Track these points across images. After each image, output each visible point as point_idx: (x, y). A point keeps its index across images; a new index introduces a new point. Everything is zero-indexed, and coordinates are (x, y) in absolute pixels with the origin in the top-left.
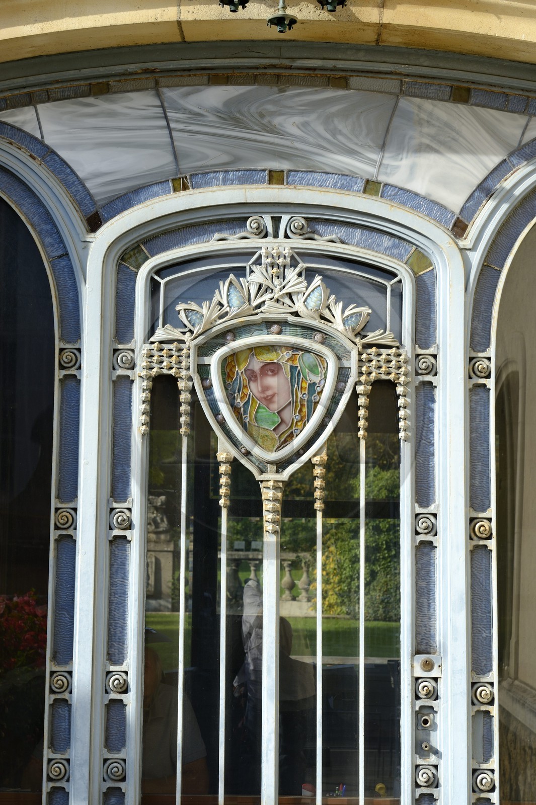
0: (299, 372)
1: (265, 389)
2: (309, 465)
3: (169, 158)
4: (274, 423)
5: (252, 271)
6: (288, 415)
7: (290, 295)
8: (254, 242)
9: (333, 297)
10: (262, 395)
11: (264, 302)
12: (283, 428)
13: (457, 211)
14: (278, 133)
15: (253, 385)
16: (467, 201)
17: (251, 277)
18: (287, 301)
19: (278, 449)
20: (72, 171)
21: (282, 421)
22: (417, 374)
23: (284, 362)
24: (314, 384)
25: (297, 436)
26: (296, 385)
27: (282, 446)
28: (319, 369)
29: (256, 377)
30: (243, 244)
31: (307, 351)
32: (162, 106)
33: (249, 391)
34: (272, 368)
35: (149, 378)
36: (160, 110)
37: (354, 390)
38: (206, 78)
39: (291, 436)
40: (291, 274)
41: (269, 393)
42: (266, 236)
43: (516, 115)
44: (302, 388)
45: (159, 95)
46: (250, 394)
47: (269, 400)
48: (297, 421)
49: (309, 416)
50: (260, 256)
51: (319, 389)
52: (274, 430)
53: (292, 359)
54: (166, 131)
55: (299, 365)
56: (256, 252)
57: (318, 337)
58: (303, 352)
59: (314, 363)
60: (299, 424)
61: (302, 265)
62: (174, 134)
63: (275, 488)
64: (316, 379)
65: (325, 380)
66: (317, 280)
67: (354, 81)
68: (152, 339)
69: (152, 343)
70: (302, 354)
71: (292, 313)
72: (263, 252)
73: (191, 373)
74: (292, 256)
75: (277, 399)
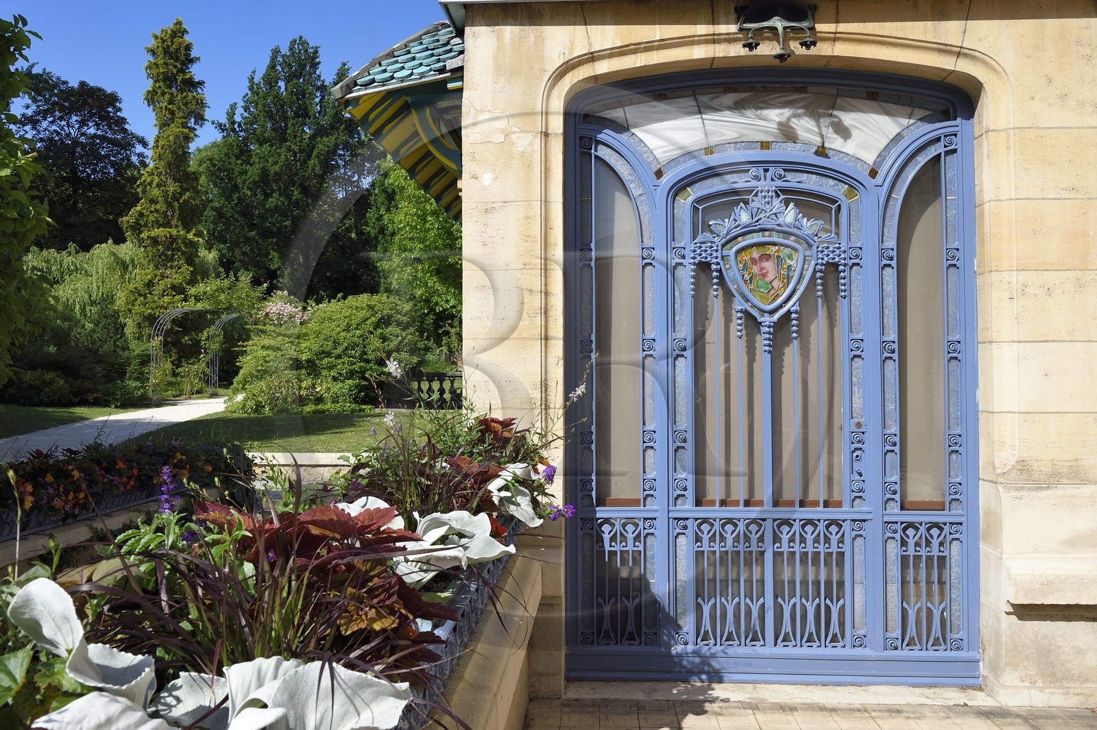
0: (782, 259)
1: (762, 269)
2: (789, 312)
3: (703, 136)
4: (767, 289)
5: (753, 201)
6: (776, 284)
7: (775, 214)
8: (754, 183)
9: (801, 215)
10: (760, 273)
11: (760, 219)
12: (773, 292)
13: (871, 163)
14: (765, 120)
15: (754, 267)
16: (878, 157)
17: (752, 205)
18: (774, 217)
19: (770, 304)
20: (645, 145)
21: (772, 287)
22: (851, 259)
23: (772, 253)
24: (791, 266)
25: (781, 296)
26: (780, 267)
27: (773, 302)
28: (794, 257)
29: (756, 262)
30: (748, 185)
31: (787, 246)
32: (698, 106)
33: (752, 270)
34: (767, 257)
35: (694, 264)
36: (697, 108)
37: (814, 269)
38: (722, 89)
39: (778, 296)
40: (776, 202)
41: (764, 271)
42: (759, 180)
43: (905, 107)
45: (696, 100)
46: (753, 272)
47: (764, 275)
48: (780, 288)
49: (788, 285)
50: (757, 191)
51: (794, 269)
52: (768, 292)
53: (778, 251)
54: (701, 120)
55: (781, 255)
56: (755, 189)
57: (793, 238)
59: (791, 254)
60: (782, 289)
61: (782, 197)
62: (705, 121)
63: (769, 327)
64: (791, 263)
65: (797, 264)
66: (791, 205)
67: (810, 89)
68: (695, 241)
69: (695, 243)
70: (783, 248)
71: (778, 225)
72: (760, 188)
73: (719, 260)
74: (776, 192)
75: (769, 275)
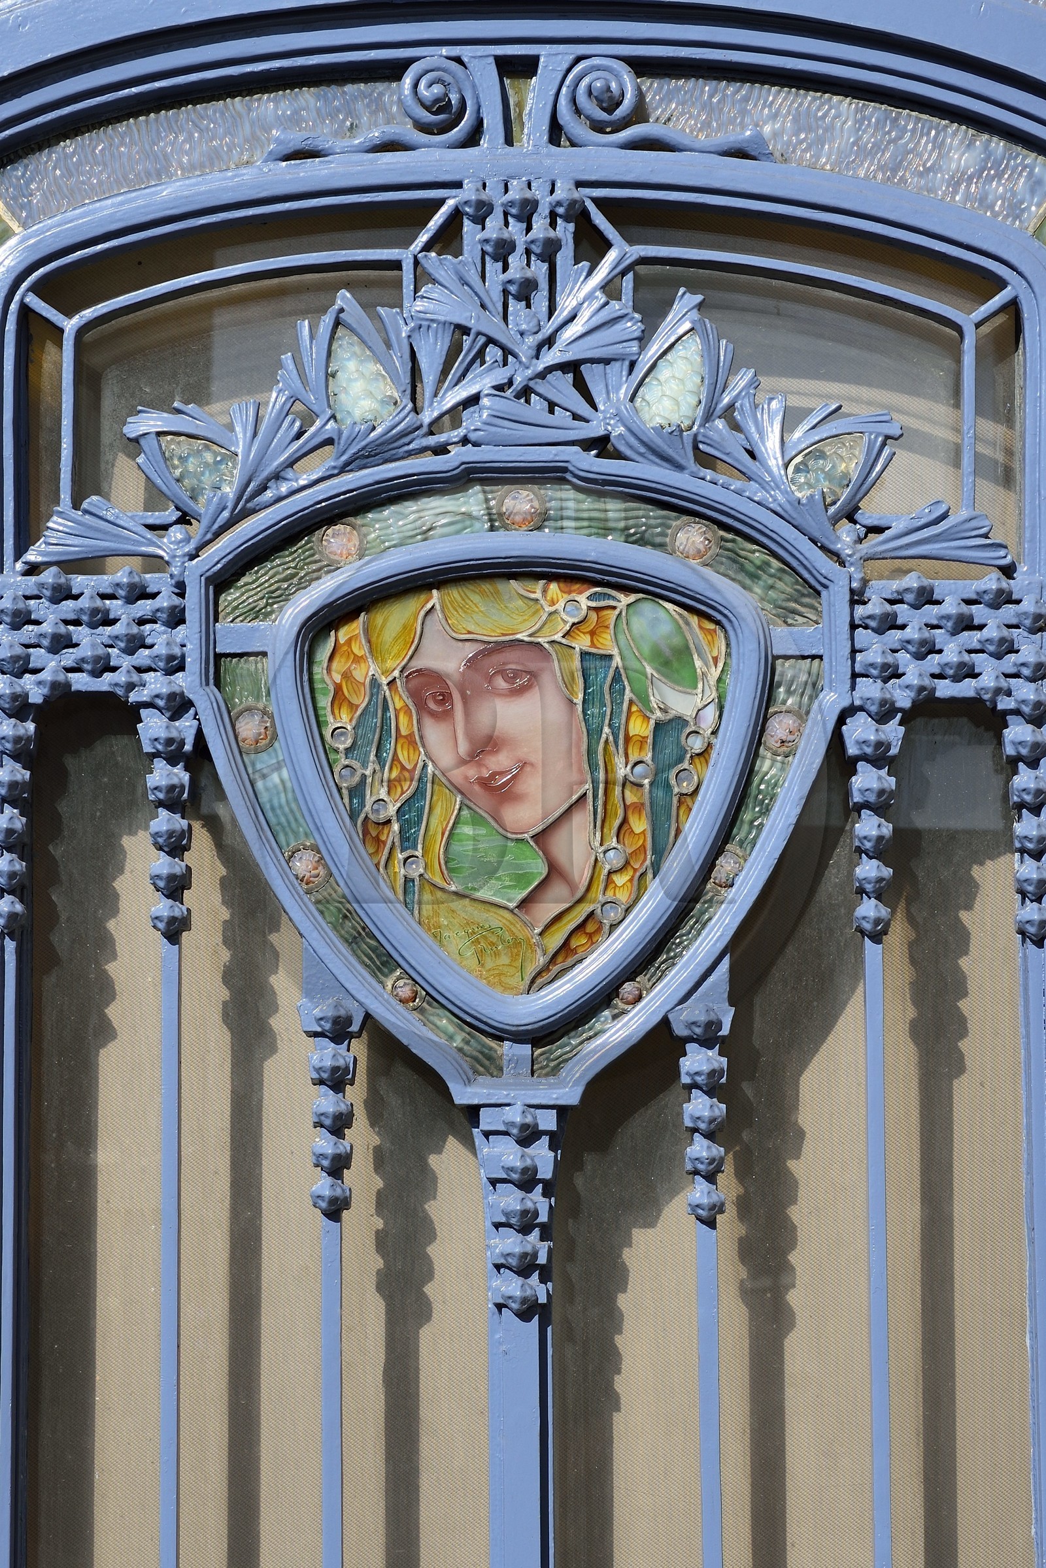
0: (617, 678)
1: (484, 745)
2: (663, 1042)
4: (520, 879)
5: (422, 277)
7: (572, 367)
8: (431, 159)
9: (746, 374)
10: (472, 772)
11: (474, 400)
12: (556, 900)
15: (435, 733)
17: (420, 305)
18: (562, 387)
19: (539, 981)
21: (555, 871)
23: (558, 637)
24: (680, 721)
25: (613, 927)
26: (606, 730)
27: (555, 969)
28: (698, 663)
29: (445, 698)
30: (391, 167)
33: (423, 757)
34: (513, 662)
35: (21, 707)
37: (837, 740)
39: (589, 928)
42: (474, 137)
44: (627, 739)
46: (425, 766)
47: (499, 788)
48: (610, 873)
49: (659, 852)
50: (456, 216)
51: (697, 744)
52: (524, 904)
53: (590, 624)
55: (615, 652)
56: (442, 202)
58: (633, 598)
59: (677, 641)
60: (620, 880)
61: (620, 251)
63: (528, 1136)
64: (682, 704)
65: (721, 708)
66: (685, 303)
68: (32, 556)
69: (33, 569)
70: (629, 605)
71: (587, 444)
73: (184, 682)
74: (579, 217)
75: (531, 784)
